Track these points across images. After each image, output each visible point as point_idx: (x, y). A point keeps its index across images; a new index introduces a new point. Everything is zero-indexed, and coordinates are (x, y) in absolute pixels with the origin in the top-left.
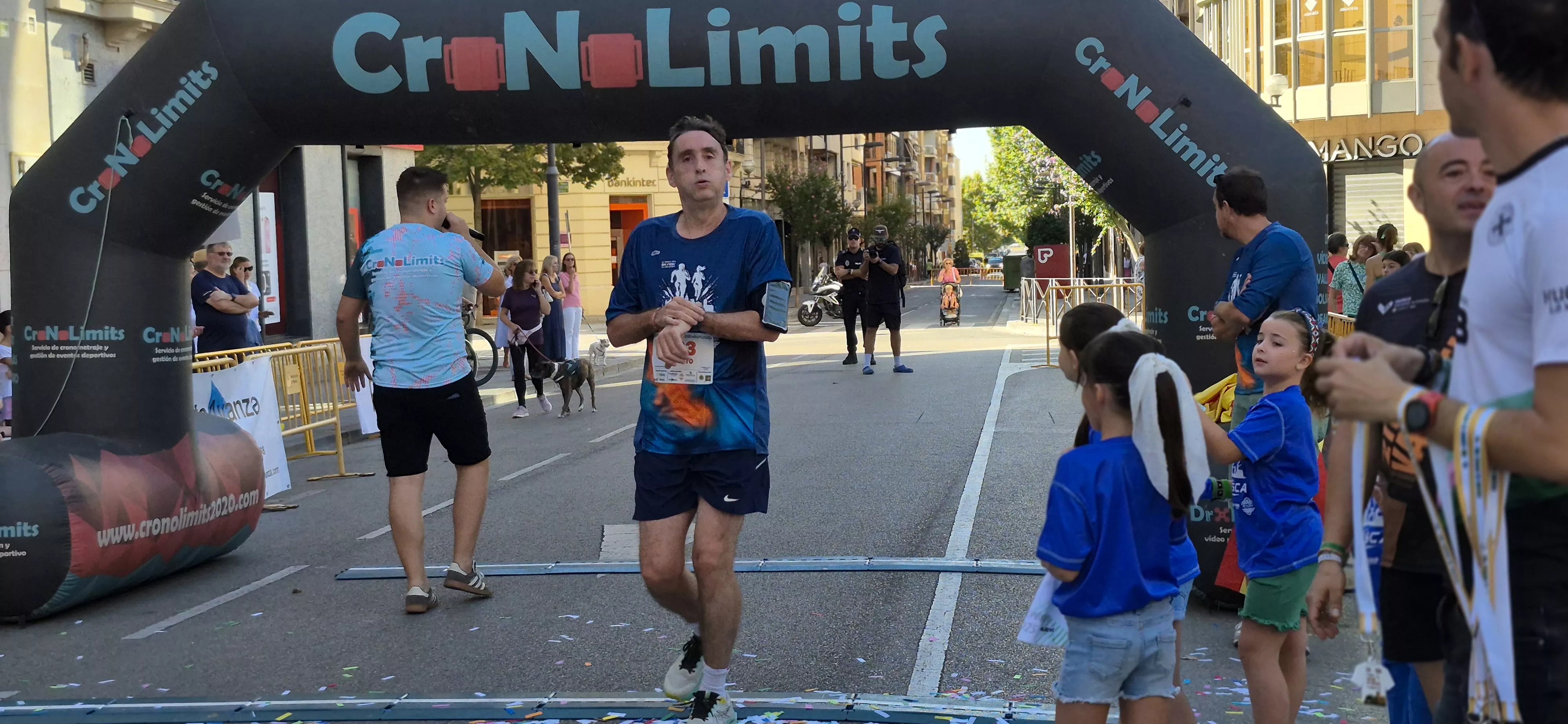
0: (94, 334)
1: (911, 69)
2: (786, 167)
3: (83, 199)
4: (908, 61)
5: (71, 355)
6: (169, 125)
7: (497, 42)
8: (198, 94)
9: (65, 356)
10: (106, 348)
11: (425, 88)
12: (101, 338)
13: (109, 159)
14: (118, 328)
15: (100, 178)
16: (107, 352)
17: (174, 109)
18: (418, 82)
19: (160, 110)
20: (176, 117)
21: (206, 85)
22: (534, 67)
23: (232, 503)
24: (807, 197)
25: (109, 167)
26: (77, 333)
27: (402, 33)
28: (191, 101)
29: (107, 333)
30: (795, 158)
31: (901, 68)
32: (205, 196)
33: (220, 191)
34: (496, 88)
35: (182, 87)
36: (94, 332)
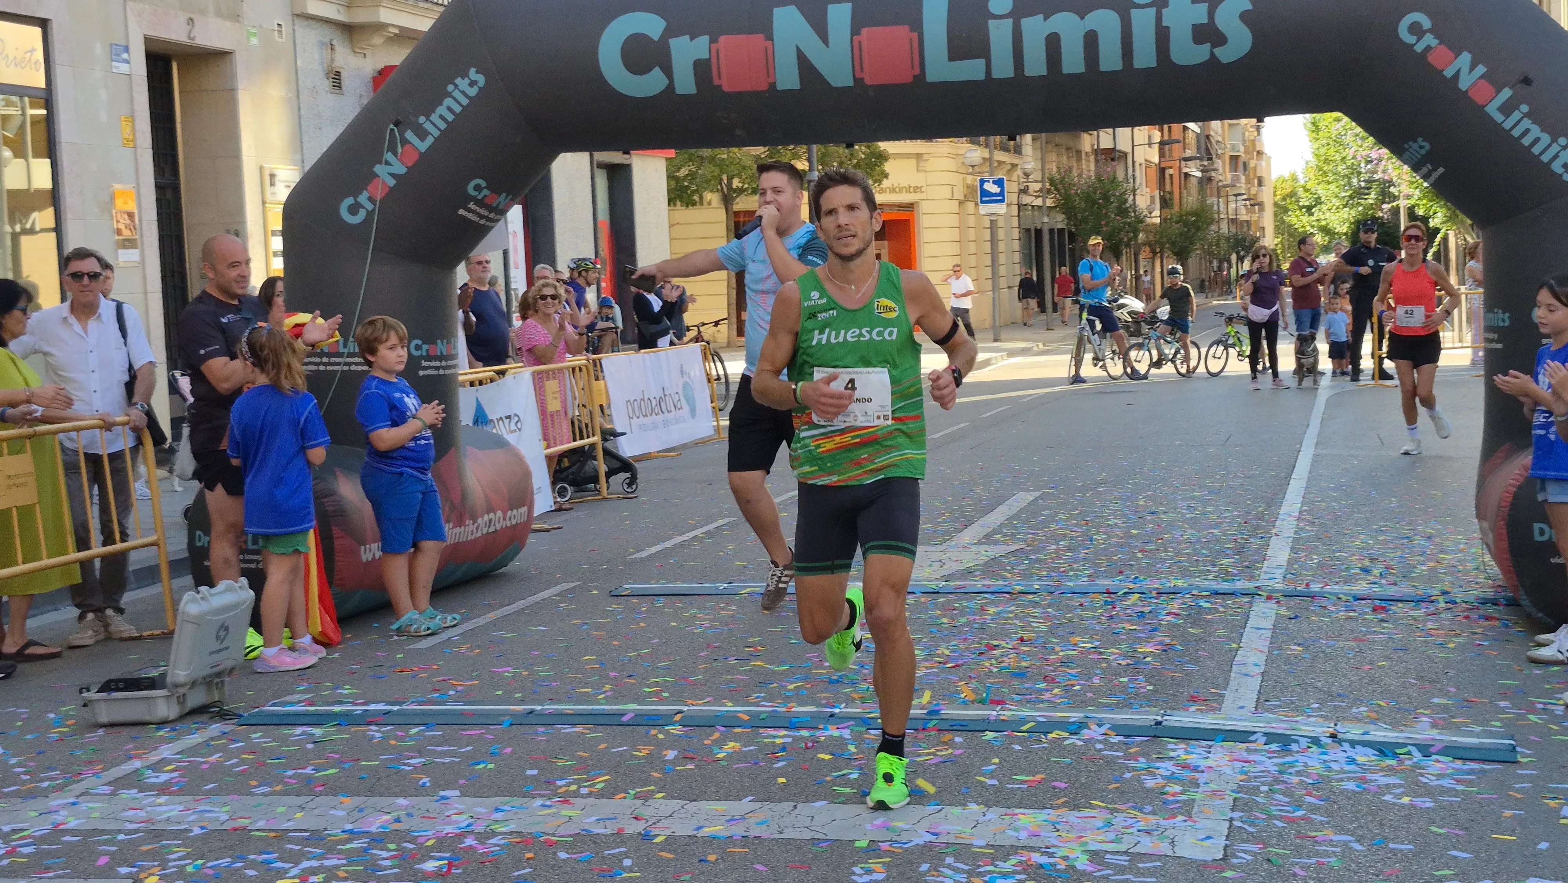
1: (1212, 54)
2: (1070, 169)
3: (353, 210)
4: (1209, 45)
5: (340, 368)
6: (437, 133)
7: (766, 39)
8: (465, 102)
9: (335, 368)
11: (692, 90)
13: (378, 169)
15: (369, 188)
17: (441, 117)
18: (685, 83)
19: (428, 119)
20: (443, 126)
21: (473, 92)
22: (805, 65)
23: (499, 521)
24: (1094, 202)
25: (378, 177)
26: (345, 345)
27: (669, 33)
28: (458, 109)
30: (1079, 159)
31: (1200, 54)
32: (472, 206)
33: (487, 201)
34: (764, 87)
35: (450, 95)
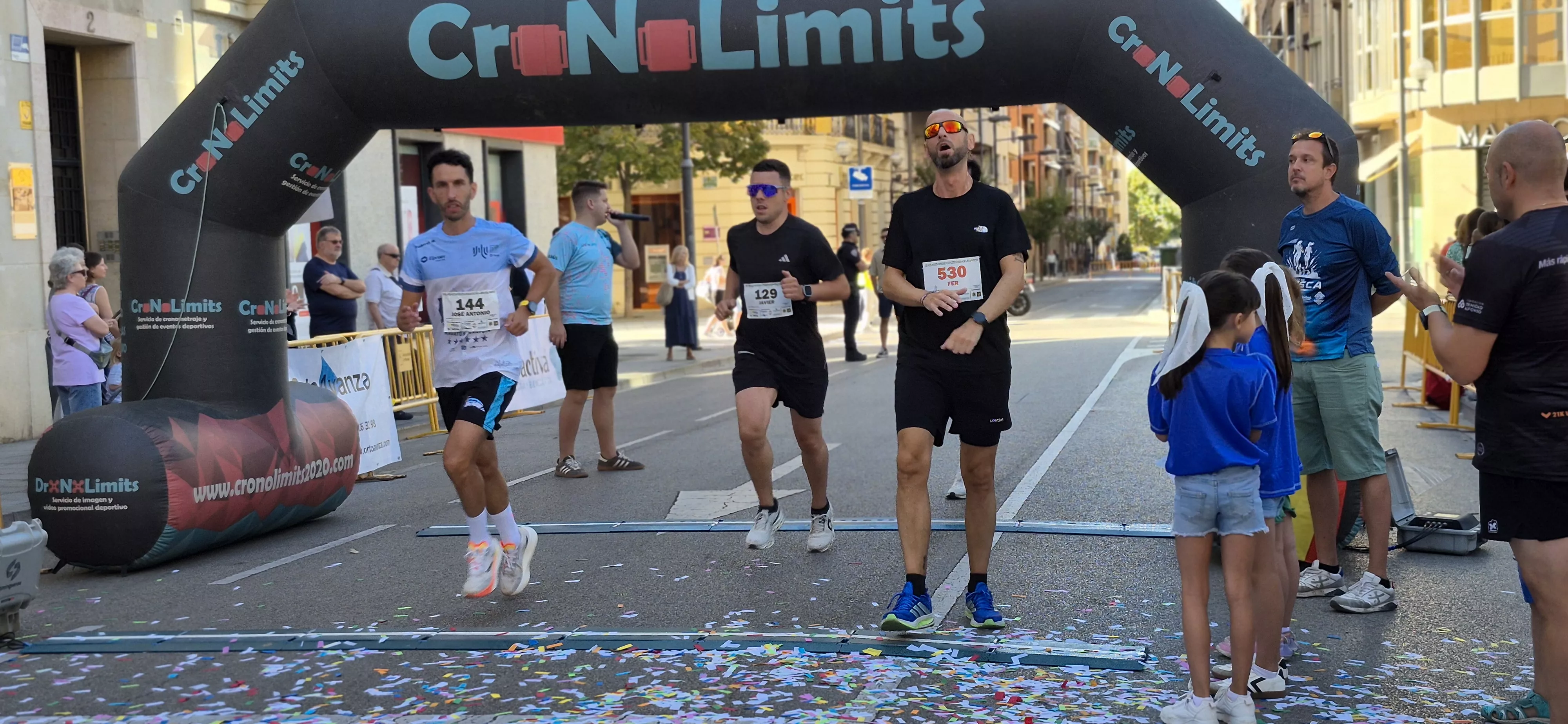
0: (193, 306)
1: (951, 50)
3: (183, 181)
4: (947, 41)
5: (173, 327)
6: (260, 111)
7: (560, 29)
8: (286, 82)
9: (168, 327)
10: (205, 320)
11: (495, 74)
12: (200, 310)
13: (206, 144)
14: (215, 301)
15: (197, 161)
16: (206, 323)
17: (264, 96)
18: (488, 68)
19: (252, 98)
20: (266, 104)
21: (292, 73)
22: (594, 51)
23: (326, 467)
25: (206, 150)
26: (178, 306)
27: (473, 22)
28: (279, 89)
29: (205, 305)
31: (940, 49)
32: (294, 177)
33: (308, 173)
34: (559, 72)
35: (272, 76)
36: (193, 305)
